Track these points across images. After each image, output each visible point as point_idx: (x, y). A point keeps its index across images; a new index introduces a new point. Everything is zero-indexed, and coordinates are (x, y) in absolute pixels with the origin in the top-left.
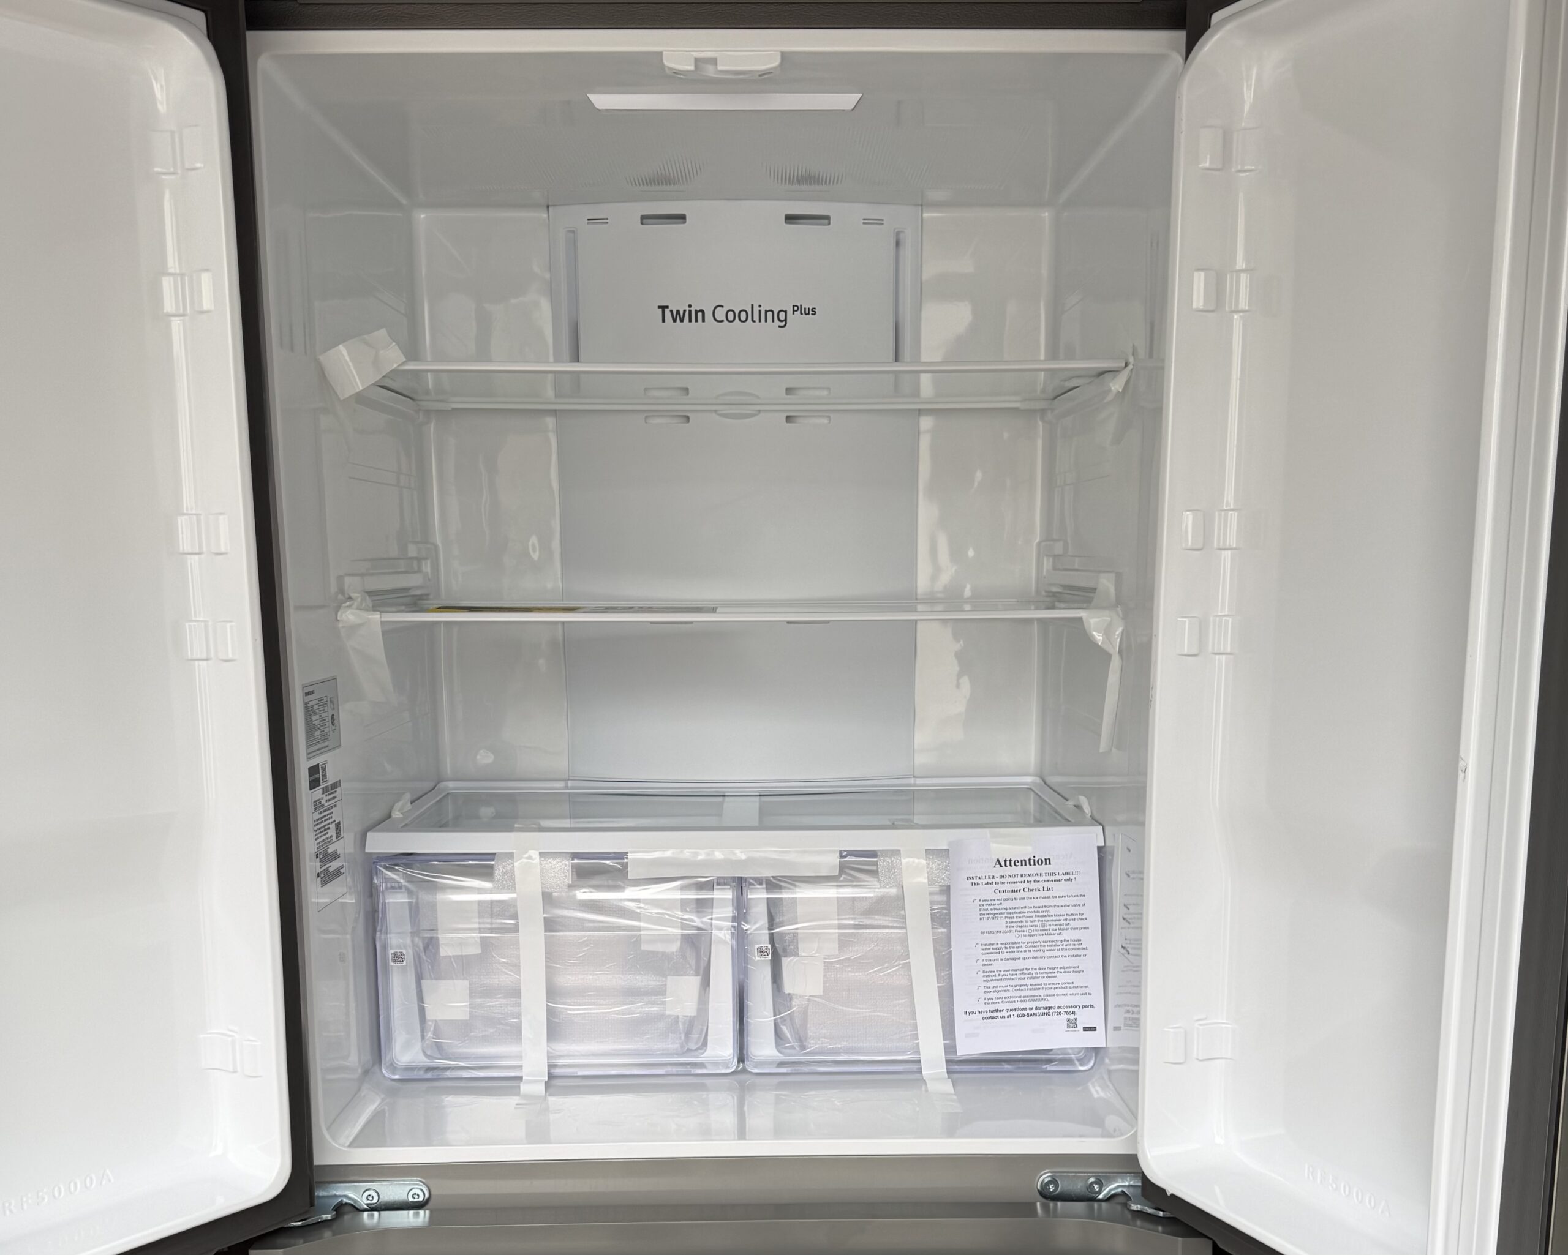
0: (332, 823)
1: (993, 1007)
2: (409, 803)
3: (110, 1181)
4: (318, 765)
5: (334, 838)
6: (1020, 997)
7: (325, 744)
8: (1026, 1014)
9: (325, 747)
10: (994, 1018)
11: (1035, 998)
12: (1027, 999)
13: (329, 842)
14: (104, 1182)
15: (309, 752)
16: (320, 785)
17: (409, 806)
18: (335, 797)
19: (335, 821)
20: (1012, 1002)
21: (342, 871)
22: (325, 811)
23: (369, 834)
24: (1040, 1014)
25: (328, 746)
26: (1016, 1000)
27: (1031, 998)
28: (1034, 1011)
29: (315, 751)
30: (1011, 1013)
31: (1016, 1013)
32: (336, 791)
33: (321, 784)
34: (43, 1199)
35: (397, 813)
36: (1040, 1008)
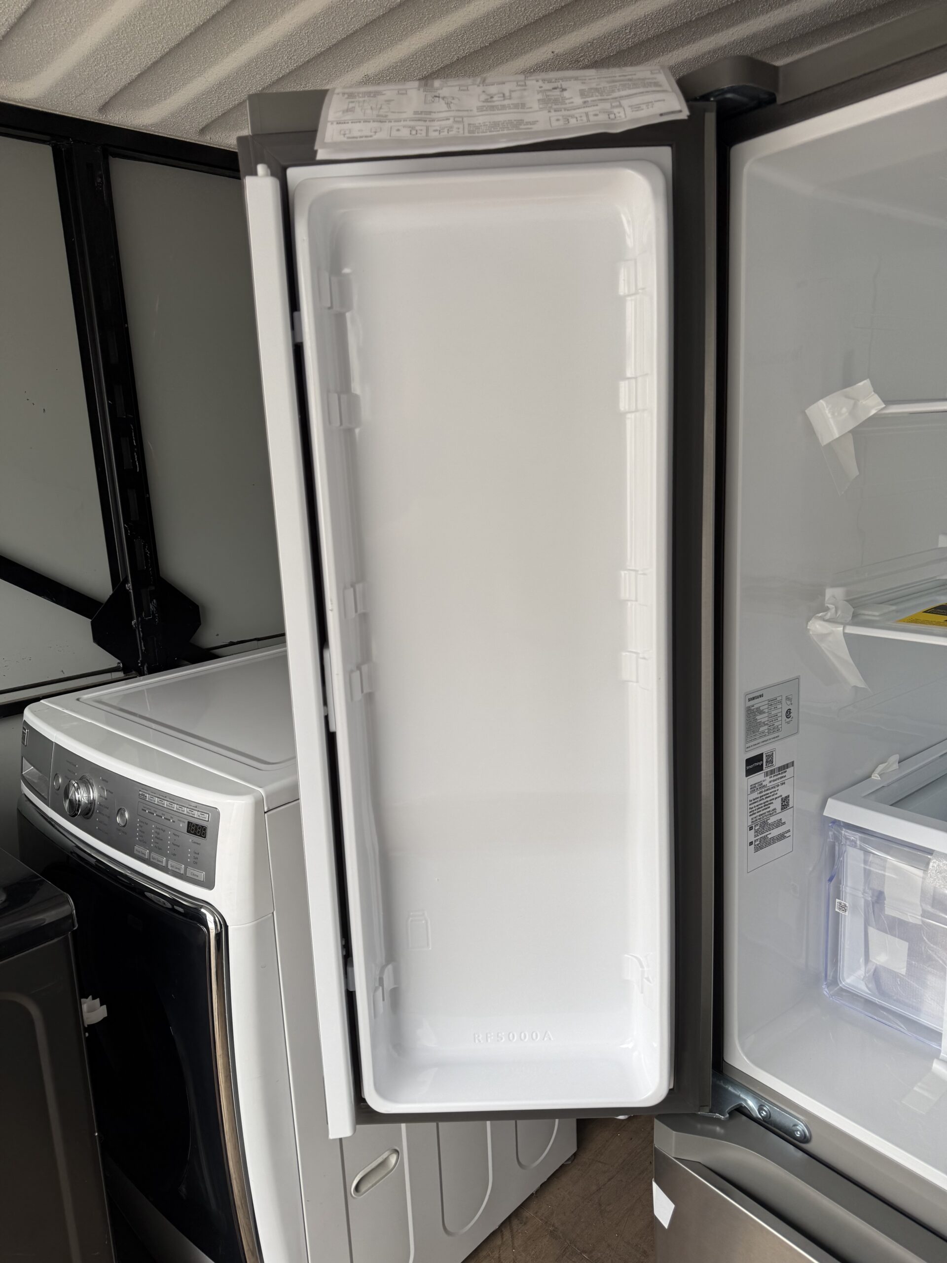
0: (778, 797)
2: (897, 762)
3: (550, 1039)
4: (762, 754)
5: (779, 809)
7: (776, 735)
9: (777, 737)
13: (770, 814)
14: (546, 1039)
15: (748, 745)
16: (762, 770)
17: (896, 766)
18: (785, 777)
19: (781, 796)
21: (787, 835)
22: (768, 790)
23: (830, 800)
25: (778, 736)
29: (755, 745)
32: (786, 771)
33: (764, 769)
34: (502, 1039)
35: (877, 775)
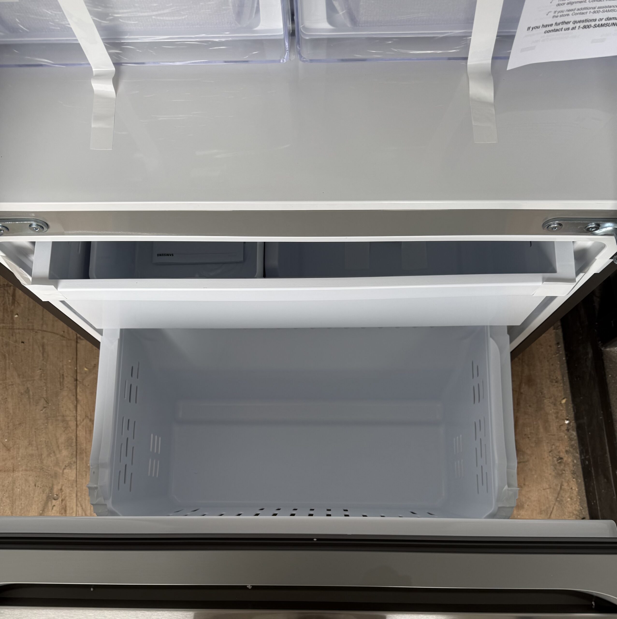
1: (559, 20)
6: (595, 8)
8: (593, 25)
10: (557, 30)
11: (610, 9)
12: (601, 10)
20: (583, 13)
24: (607, 25)
26: (588, 11)
27: (605, 9)
28: (603, 22)
30: (577, 25)
31: (582, 25)
36: (610, 19)
